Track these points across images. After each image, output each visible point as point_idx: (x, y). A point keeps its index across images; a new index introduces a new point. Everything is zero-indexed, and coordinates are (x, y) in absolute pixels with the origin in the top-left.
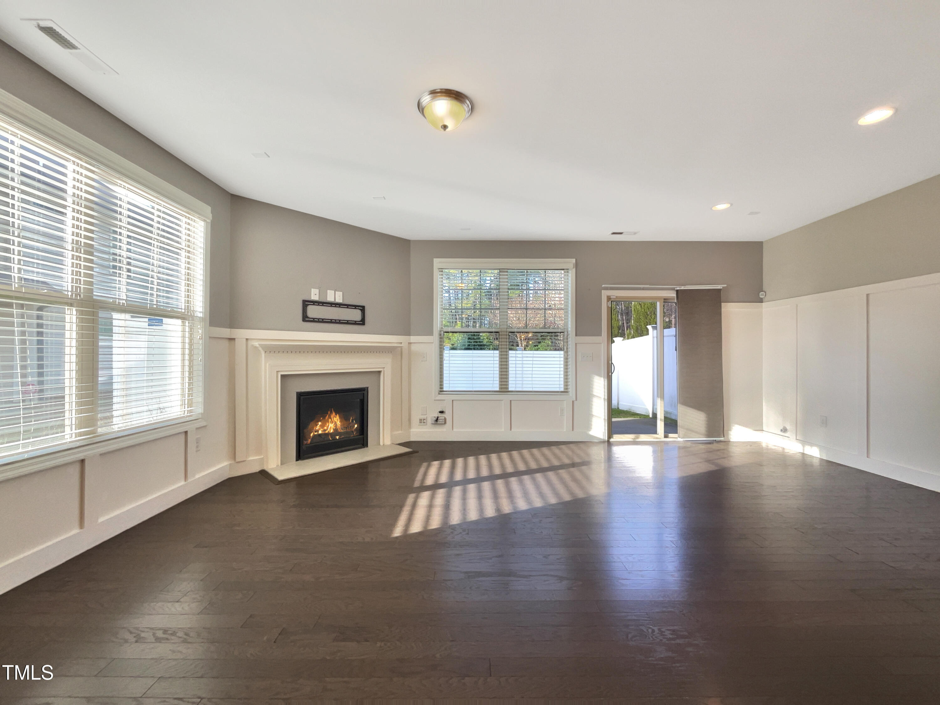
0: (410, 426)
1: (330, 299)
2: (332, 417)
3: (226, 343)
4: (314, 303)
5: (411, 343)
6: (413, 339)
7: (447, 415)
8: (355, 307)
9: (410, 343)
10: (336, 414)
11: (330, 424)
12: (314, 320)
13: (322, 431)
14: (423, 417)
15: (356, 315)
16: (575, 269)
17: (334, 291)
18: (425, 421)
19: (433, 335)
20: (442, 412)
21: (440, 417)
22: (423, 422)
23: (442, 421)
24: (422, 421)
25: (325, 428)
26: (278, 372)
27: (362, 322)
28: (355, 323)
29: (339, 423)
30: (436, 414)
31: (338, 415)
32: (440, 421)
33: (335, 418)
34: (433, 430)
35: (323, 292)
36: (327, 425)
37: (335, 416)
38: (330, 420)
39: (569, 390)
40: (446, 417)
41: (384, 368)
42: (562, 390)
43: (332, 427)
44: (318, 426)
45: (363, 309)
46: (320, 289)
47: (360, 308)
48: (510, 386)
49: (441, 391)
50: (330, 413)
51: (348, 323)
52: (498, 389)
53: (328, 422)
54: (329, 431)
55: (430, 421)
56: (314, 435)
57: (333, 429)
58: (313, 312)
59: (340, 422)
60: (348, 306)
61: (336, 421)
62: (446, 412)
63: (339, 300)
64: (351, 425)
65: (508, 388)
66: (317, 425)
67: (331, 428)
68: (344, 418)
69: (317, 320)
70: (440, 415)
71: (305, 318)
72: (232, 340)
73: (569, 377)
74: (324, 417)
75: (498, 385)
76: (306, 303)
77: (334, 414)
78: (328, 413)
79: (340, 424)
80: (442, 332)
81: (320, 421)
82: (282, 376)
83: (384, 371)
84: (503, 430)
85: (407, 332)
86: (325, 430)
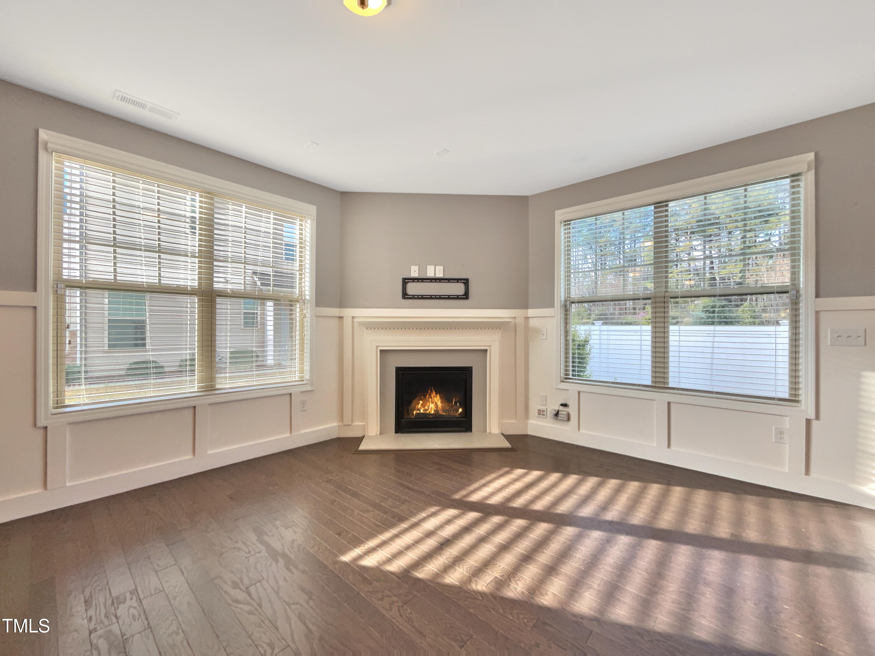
0: (527, 416)
1: (430, 274)
2: (432, 396)
3: (337, 320)
4: (414, 280)
5: (529, 318)
6: (531, 312)
7: (572, 410)
8: (458, 280)
9: (527, 318)
10: (436, 394)
11: (431, 404)
12: (413, 297)
13: (423, 410)
14: (542, 408)
15: (459, 289)
16: (813, 172)
17: (433, 267)
18: (544, 413)
19: (554, 307)
20: (565, 405)
21: (563, 411)
22: (542, 415)
23: (563, 416)
24: (541, 413)
25: (426, 408)
26: (377, 347)
27: (466, 296)
28: (457, 298)
29: (439, 404)
30: (557, 407)
31: (438, 395)
32: (561, 416)
33: (435, 398)
34: (553, 426)
35: (423, 268)
36: (428, 405)
37: (436, 396)
38: (430, 400)
39: (800, 398)
40: (570, 413)
41: (491, 346)
42: (786, 396)
43: (433, 407)
44: (420, 404)
45: (466, 282)
46: (419, 265)
47: (463, 281)
48: (671, 379)
49: (566, 379)
50: (431, 392)
51: (449, 297)
52: (649, 383)
53: (429, 402)
54: (430, 412)
55: (550, 413)
56: (417, 414)
57: (434, 410)
58: (413, 289)
59: (441, 402)
60: (449, 280)
61: (437, 401)
62: (570, 406)
63: (440, 274)
64: (454, 408)
65: (667, 383)
66: (418, 404)
67: (431, 408)
68: (446, 399)
69: (416, 297)
70: (561, 408)
71: (405, 295)
72: (341, 318)
73: (801, 374)
74: (425, 396)
75: (650, 378)
76: (405, 281)
77: (434, 393)
78: (428, 392)
79: (441, 405)
80: (568, 303)
81: (422, 400)
82: (382, 351)
83: (490, 350)
84: (656, 445)
85: (525, 306)
86: (426, 410)
